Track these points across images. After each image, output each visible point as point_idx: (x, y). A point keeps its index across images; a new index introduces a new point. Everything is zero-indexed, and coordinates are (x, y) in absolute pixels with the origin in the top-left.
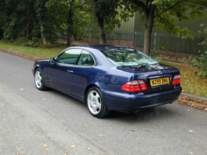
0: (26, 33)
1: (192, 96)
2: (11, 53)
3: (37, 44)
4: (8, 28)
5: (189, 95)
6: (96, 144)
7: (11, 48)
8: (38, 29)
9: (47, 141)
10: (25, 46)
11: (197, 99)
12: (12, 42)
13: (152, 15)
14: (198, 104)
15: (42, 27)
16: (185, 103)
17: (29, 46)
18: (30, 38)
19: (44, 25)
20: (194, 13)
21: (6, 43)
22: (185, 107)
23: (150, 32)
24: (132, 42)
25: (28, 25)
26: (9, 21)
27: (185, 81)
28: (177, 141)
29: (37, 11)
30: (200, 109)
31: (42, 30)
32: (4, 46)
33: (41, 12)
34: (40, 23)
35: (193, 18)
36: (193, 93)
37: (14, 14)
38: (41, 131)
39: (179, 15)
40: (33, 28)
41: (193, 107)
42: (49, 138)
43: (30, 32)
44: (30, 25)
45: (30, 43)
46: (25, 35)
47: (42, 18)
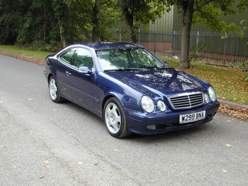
0: (42, 36)
1: (234, 104)
2: (24, 59)
3: (55, 48)
4: (23, 31)
5: (231, 103)
6: (109, 160)
7: (24, 53)
8: (57, 30)
9: (50, 158)
10: (42, 50)
11: (241, 108)
12: (26, 47)
13: (190, 9)
14: (241, 114)
15: (61, 28)
16: (226, 113)
17: (46, 50)
18: (48, 42)
19: (63, 26)
20: (242, 5)
21: (20, 48)
22: (225, 118)
23: (189, 29)
24: (171, 44)
25: (45, 26)
26: (24, 21)
27: (229, 87)
28: (209, 157)
29: (55, 9)
30: (243, 120)
31: (61, 32)
32: (16, 51)
33: (59, 9)
34: (59, 23)
35: (241, 12)
36: (236, 101)
37: (29, 14)
38: (45, 146)
39: (224, 8)
40: (51, 29)
41: (235, 117)
42: (53, 153)
43: (47, 34)
44: (48, 25)
45: (48, 47)
46: (42, 39)
47: (61, 16)
